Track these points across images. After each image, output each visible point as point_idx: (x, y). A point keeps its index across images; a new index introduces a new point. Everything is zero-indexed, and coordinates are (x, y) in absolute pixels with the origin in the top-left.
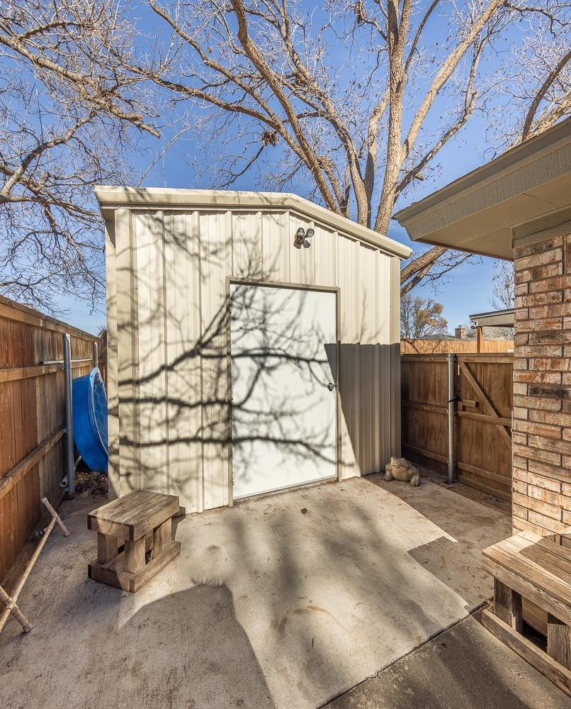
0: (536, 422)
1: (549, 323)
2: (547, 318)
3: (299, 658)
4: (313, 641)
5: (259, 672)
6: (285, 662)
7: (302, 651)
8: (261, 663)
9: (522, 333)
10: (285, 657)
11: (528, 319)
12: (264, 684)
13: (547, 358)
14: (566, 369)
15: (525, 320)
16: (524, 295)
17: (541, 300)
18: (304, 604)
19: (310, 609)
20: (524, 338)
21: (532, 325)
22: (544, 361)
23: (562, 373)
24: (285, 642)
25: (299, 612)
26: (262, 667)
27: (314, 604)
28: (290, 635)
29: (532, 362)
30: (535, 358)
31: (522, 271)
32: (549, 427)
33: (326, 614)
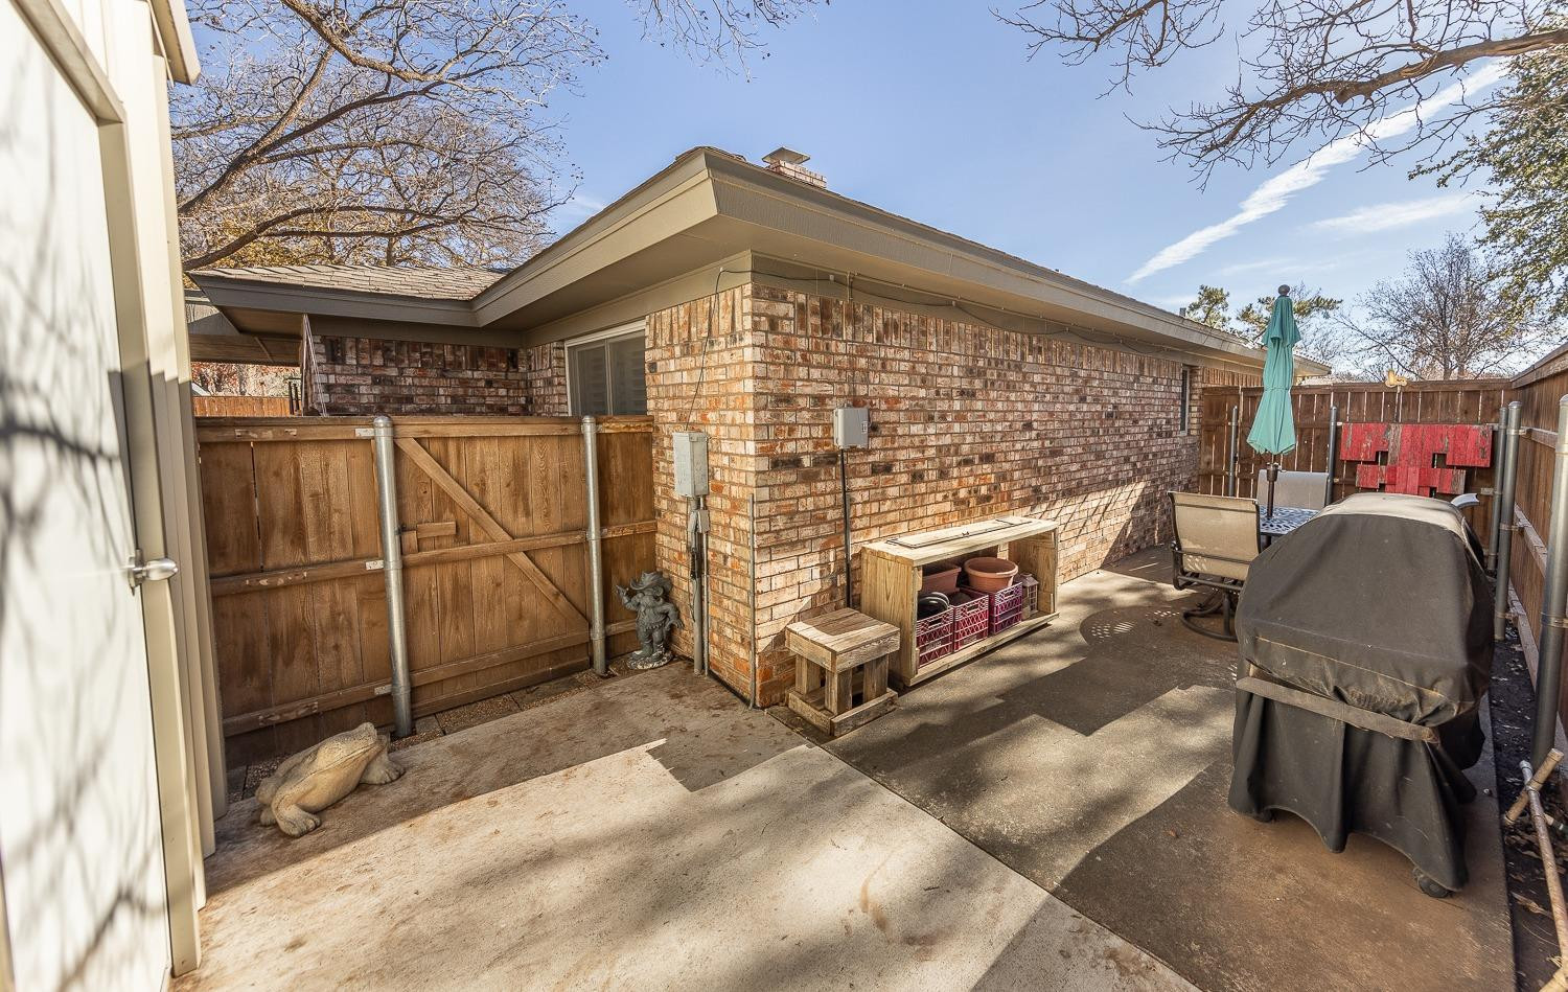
0: (777, 500)
1: (785, 385)
2: (783, 379)
3: (964, 899)
4: (929, 889)
5: (1012, 948)
6: (979, 917)
7: (952, 899)
8: (999, 950)
9: (762, 394)
10: (972, 919)
11: (766, 378)
12: (1023, 933)
13: (785, 424)
14: (799, 436)
15: (763, 378)
16: (761, 346)
17: (777, 357)
18: (860, 920)
19: (870, 908)
20: (762, 401)
21: (771, 385)
22: (783, 427)
23: (796, 440)
24: (950, 927)
25: (881, 924)
26: (1005, 945)
27: (856, 905)
28: (933, 924)
29: (772, 429)
30: (774, 424)
31: (759, 315)
32: (788, 502)
33: (870, 885)
